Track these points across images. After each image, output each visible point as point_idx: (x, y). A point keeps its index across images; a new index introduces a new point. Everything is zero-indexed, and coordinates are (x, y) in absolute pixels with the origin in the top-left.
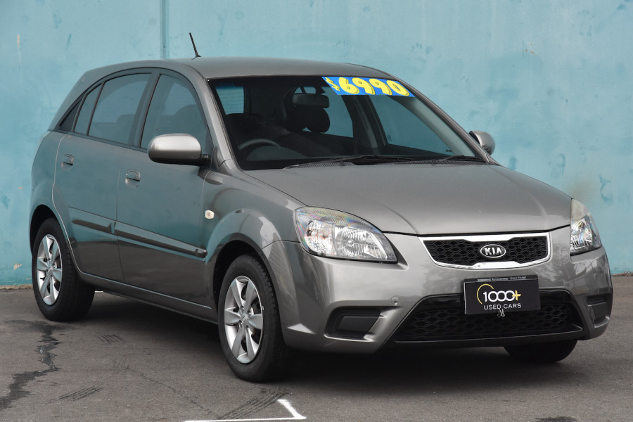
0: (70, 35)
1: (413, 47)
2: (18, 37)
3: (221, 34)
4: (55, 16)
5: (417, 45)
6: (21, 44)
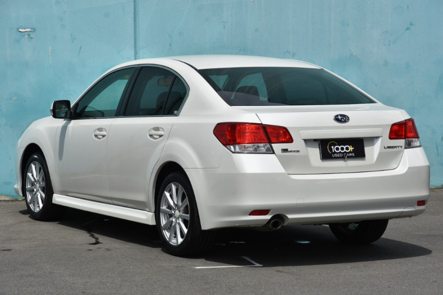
0: (81, 47)
1: (285, 53)
2: (50, 48)
3: (170, 45)
4: (72, 35)
5: (287, 52)
6: (51, 52)
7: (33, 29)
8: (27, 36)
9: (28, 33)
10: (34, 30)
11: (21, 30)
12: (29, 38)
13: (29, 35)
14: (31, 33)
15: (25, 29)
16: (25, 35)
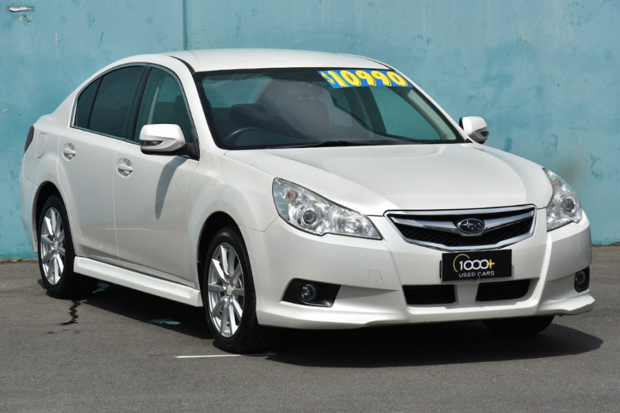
0: (103, 33)
1: (414, 39)
2: (56, 35)
4: (89, 16)
5: (419, 36)
6: (59, 41)
7: (31, 7)
8: (22, 17)
9: (23, 13)
10: (32, 9)
11: (12, 9)
12: (25, 20)
13: (25, 16)
14: (27, 14)
15: (18, 7)
16: (19, 16)
